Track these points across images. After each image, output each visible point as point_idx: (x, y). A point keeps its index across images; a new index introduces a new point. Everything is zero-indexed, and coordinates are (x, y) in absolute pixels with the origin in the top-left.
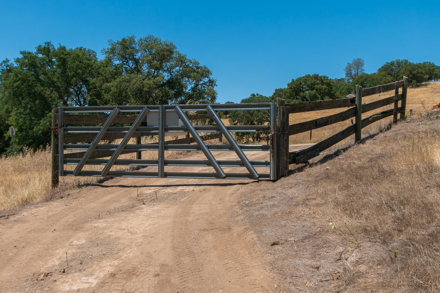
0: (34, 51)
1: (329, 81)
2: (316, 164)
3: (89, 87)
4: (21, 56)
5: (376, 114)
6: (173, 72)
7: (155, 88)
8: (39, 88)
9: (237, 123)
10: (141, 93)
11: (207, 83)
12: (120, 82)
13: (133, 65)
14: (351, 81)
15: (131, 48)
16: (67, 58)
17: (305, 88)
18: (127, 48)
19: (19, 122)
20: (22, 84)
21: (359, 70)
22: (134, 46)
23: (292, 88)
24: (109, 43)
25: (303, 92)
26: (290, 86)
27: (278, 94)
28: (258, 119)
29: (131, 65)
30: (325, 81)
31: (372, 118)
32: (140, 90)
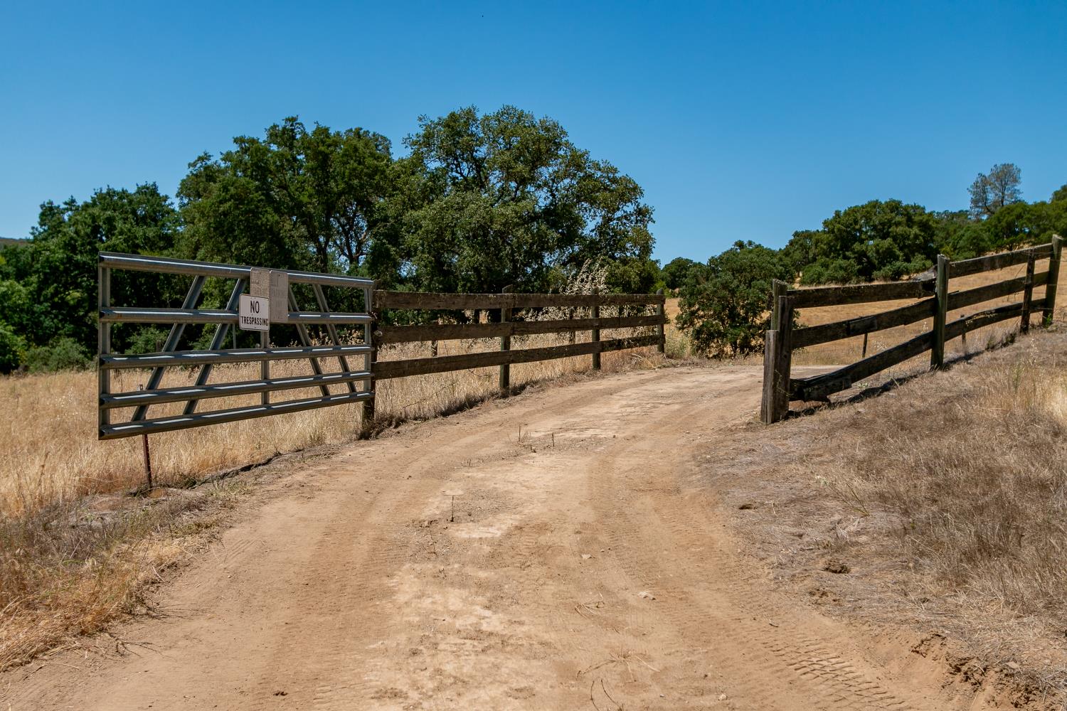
0: (263, 137)
1: (925, 218)
2: (842, 404)
3: (372, 216)
4: (235, 148)
5: (983, 313)
6: (557, 190)
7: (517, 225)
8: (271, 217)
9: (698, 309)
10: (486, 235)
11: (632, 215)
12: (442, 209)
13: (469, 172)
14: (985, 217)
15: (468, 135)
16: (332, 152)
17: (867, 232)
18: (459, 134)
19: (225, 288)
20: (237, 207)
21: (1006, 193)
22: (474, 129)
23: (833, 232)
24: (421, 123)
25: (862, 241)
26: (830, 226)
27: (801, 245)
28: (748, 304)
29: (466, 172)
30: (917, 219)
31: (974, 321)
32: (484, 228)
